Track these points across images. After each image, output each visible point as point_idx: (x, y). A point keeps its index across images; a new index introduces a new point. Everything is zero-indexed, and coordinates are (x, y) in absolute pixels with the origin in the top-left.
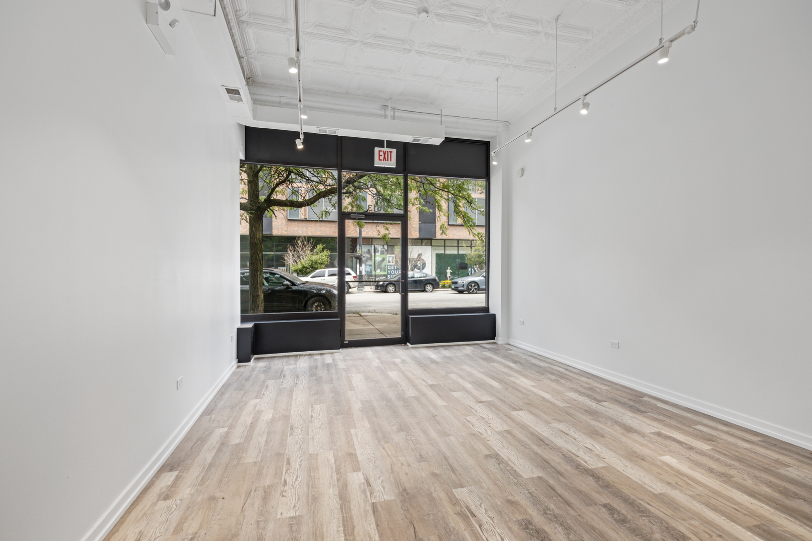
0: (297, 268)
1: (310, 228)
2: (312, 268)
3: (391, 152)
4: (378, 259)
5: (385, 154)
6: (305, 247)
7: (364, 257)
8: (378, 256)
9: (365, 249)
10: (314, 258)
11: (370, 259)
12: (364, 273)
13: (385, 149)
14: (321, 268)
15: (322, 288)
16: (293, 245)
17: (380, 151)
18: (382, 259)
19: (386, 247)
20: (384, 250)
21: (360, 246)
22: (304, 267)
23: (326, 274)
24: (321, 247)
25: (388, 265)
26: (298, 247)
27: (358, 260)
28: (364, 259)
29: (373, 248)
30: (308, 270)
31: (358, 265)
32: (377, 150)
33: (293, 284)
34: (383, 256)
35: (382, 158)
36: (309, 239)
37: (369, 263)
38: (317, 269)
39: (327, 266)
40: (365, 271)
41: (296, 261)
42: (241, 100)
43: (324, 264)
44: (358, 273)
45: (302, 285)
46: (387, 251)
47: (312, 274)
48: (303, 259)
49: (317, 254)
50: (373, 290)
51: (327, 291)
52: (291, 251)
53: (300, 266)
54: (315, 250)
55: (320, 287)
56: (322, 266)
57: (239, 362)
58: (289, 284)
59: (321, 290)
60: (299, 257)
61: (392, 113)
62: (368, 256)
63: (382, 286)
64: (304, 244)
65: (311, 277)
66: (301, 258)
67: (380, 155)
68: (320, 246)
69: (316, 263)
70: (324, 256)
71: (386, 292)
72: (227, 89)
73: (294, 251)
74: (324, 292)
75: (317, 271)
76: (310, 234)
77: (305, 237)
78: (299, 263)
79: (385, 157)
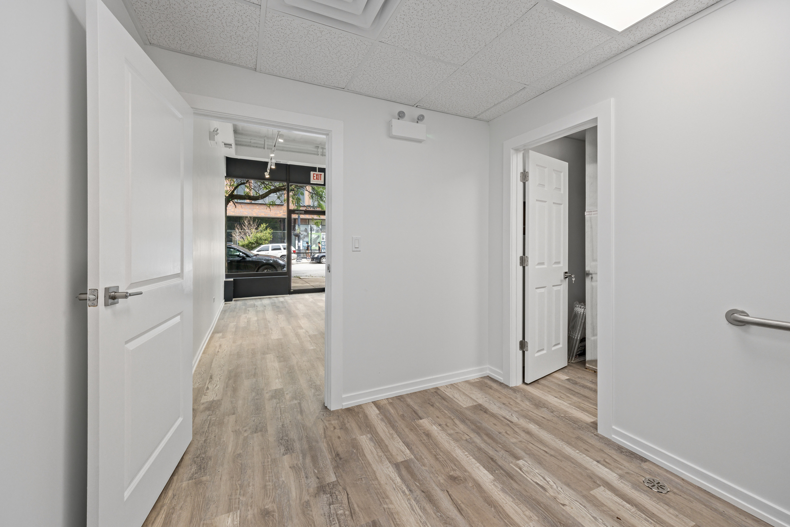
0: (244, 243)
1: (255, 210)
2: (257, 243)
3: (321, 175)
4: (314, 236)
5: (317, 176)
6: (251, 226)
7: (302, 234)
8: (314, 234)
9: (303, 227)
10: (259, 235)
11: (307, 236)
12: (301, 248)
13: (317, 173)
14: (265, 244)
15: (270, 259)
16: (241, 224)
17: (314, 174)
18: (317, 236)
19: (320, 227)
20: (319, 229)
21: (298, 226)
22: (250, 243)
23: (270, 249)
24: (265, 226)
25: (322, 242)
26: (244, 226)
27: (297, 238)
28: (302, 236)
29: (310, 227)
30: (253, 245)
31: (297, 242)
32: (312, 173)
33: (248, 256)
34: (318, 234)
35: (315, 178)
36: (255, 219)
37: (306, 239)
38: (262, 244)
39: (271, 242)
40: (303, 246)
41: (243, 238)
42: (232, 148)
43: (268, 240)
44: (297, 248)
45: (255, 257)
46: (321, 229)
47: (258, 249)
48: (249, 236)
49: (261, 232)
50: (309, 262)
51: (274, 261)
52: (238, 229)
53: (246, 242)
54: (260, 229)
55: (267, 258)
56: (266, 242)
57: (225, 301)
58: (245, 256)
59: (269, 260)
60: (245, 234)
61: (322, 150)
62: (305, 233)
63: (317, 258)
64: (250, 223)
65: (257, 251)
66: (248, 235)
67: (314, 177)
68: (263, 226)
69: (261, 239)
70: (267, 233)
71: (320, 263)
72: (225, 144)
73: (241, 230)
74: (271, 261)
75: (262, 246)
76: (255, 215)
77: (251, 217)
78: (246, 240)
79: (317, 178)
